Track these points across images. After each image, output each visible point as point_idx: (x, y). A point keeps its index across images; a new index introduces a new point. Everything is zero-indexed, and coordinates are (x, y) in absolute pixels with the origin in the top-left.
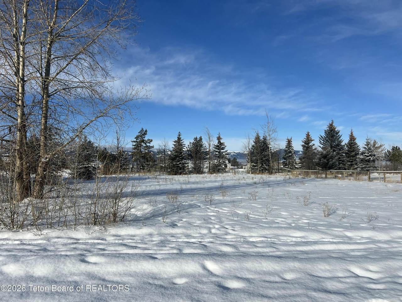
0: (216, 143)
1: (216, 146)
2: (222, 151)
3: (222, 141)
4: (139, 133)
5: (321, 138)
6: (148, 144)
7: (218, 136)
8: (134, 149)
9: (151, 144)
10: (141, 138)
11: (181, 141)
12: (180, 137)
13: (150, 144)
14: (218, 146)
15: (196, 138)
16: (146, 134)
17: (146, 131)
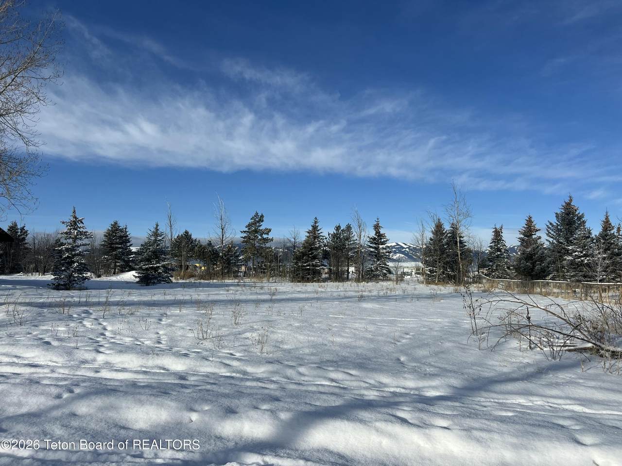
0: (372, 234)
1: (372, 238)
2: (381, 246)
3: (382, 231)
4: (251, 219)
5: (550, 226)
6: (265, 236)
7: (376, 223)
8: (243, 242)
9: (270, 236)
10: (255, 228)
11: (318, 231)
12: (317, 225)
13: (268, 236)
14: (375, 239)
15: (339, 226)
16: (262, 221)
17: (262, 216)
